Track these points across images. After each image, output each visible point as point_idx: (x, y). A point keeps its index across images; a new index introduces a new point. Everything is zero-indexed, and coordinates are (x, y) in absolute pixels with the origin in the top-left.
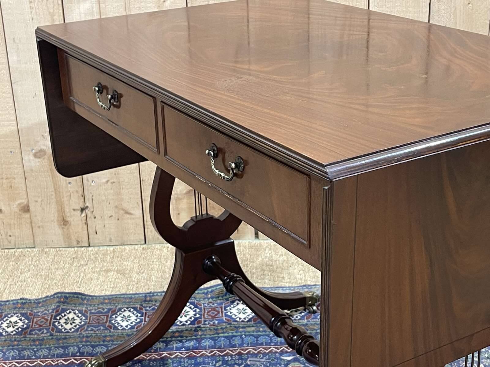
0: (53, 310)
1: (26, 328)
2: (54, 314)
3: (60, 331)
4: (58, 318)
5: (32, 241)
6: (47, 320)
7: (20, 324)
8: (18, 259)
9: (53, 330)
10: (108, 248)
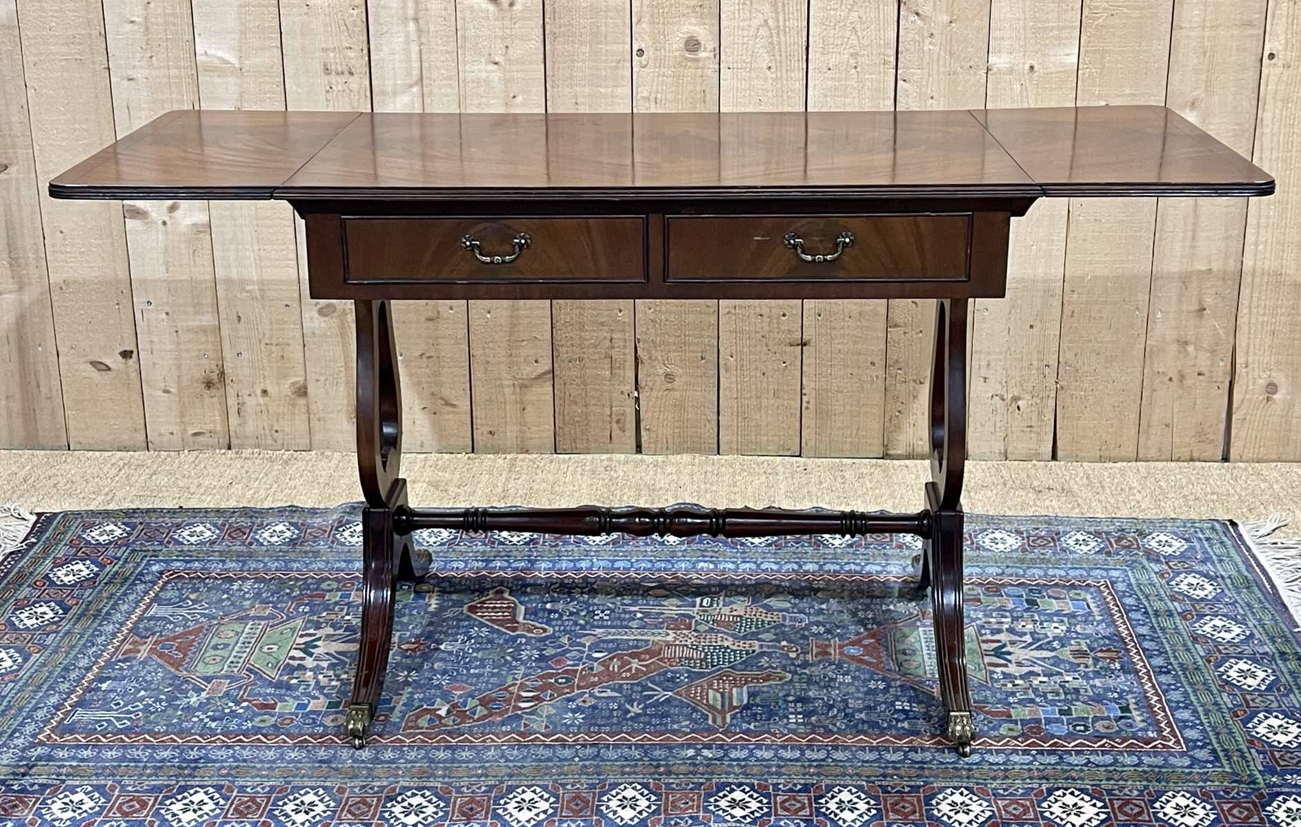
0: (334, 521)
1: (295, 539)
2: (336, 525)
3: (343, 544)
4: (341, 529)
5: (308, 441)
6: (325, 531)
7: (288, 534)
8: (286, 462)
9: (333, 542)
10: (418, 456)
